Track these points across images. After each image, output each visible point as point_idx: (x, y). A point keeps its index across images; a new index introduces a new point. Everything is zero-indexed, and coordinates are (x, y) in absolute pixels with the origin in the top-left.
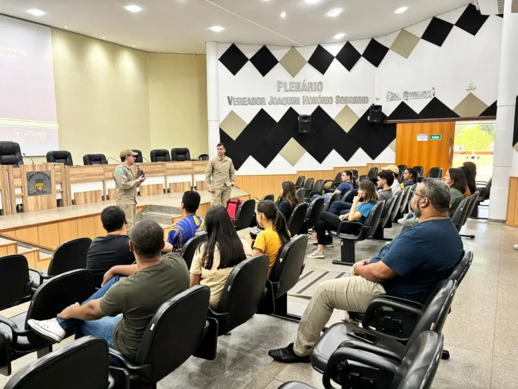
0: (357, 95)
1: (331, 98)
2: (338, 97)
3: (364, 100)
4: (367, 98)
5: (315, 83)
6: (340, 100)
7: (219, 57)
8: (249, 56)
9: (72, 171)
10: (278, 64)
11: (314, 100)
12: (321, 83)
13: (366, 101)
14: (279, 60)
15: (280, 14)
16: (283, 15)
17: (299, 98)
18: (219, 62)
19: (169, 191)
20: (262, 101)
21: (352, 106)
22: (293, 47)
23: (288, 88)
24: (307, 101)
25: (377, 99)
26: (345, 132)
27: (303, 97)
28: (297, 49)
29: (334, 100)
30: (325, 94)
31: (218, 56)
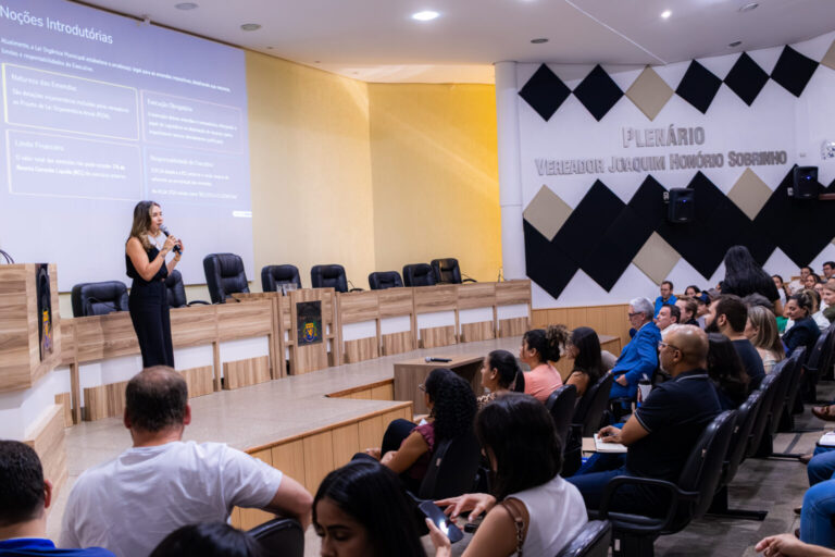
0: (767, 150)
1: (720, 155)
2: (732, 154)
3: (779, 158)
4: (784, 153)
5: (691, 130)
6: (737, 159)
7: (520, 89)
8: (572, 84)
9: (345, 301)
10: (624, 98)
11: (691, 161)
12: (700, 129)
13: (783, 160)
14: (624, 90)
15: (662, 12)
16: (666, 15)
17: (663, 158)
18: (520, 98)
19: (462, 339)
20: (596, 165)
21: (758, 170)
22: (648, 66)
23: (643, 140)
24: (678, 162)
25: (802, 156)
26: (749, 220)
27: (671, 156)
28: (655, 69)
29: (727, 160)
30: (708, 148)
31: (516, 87)
